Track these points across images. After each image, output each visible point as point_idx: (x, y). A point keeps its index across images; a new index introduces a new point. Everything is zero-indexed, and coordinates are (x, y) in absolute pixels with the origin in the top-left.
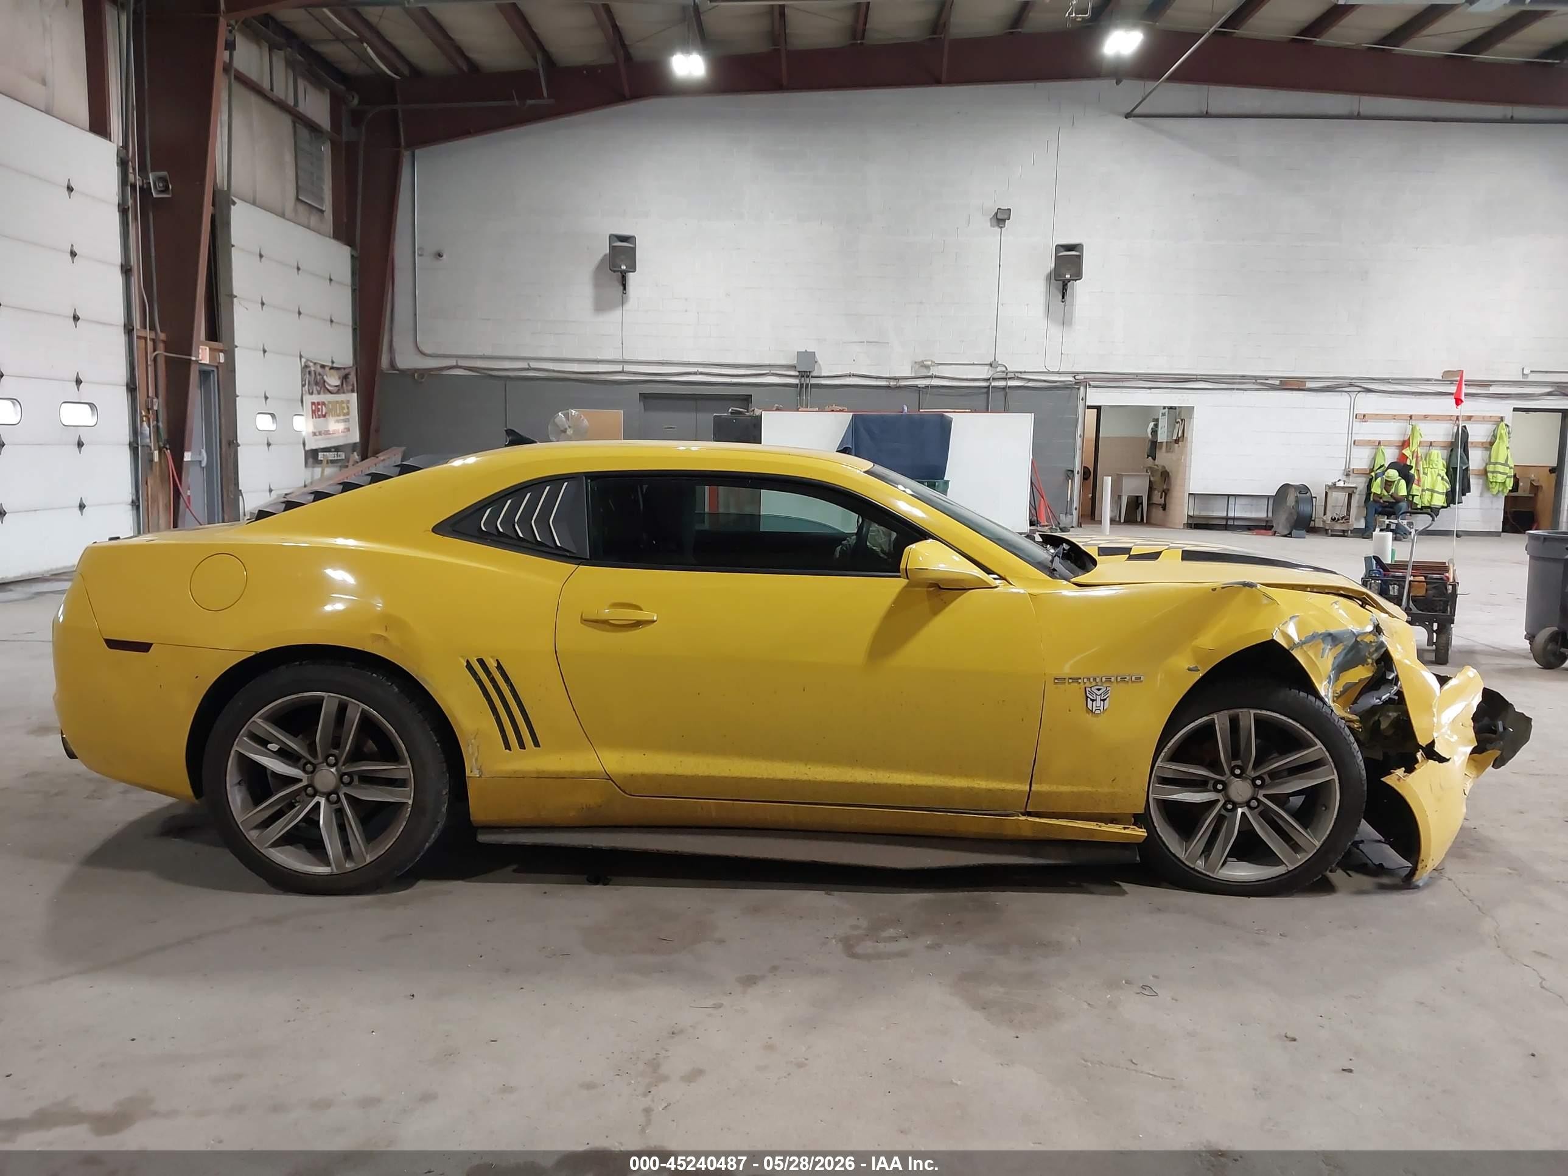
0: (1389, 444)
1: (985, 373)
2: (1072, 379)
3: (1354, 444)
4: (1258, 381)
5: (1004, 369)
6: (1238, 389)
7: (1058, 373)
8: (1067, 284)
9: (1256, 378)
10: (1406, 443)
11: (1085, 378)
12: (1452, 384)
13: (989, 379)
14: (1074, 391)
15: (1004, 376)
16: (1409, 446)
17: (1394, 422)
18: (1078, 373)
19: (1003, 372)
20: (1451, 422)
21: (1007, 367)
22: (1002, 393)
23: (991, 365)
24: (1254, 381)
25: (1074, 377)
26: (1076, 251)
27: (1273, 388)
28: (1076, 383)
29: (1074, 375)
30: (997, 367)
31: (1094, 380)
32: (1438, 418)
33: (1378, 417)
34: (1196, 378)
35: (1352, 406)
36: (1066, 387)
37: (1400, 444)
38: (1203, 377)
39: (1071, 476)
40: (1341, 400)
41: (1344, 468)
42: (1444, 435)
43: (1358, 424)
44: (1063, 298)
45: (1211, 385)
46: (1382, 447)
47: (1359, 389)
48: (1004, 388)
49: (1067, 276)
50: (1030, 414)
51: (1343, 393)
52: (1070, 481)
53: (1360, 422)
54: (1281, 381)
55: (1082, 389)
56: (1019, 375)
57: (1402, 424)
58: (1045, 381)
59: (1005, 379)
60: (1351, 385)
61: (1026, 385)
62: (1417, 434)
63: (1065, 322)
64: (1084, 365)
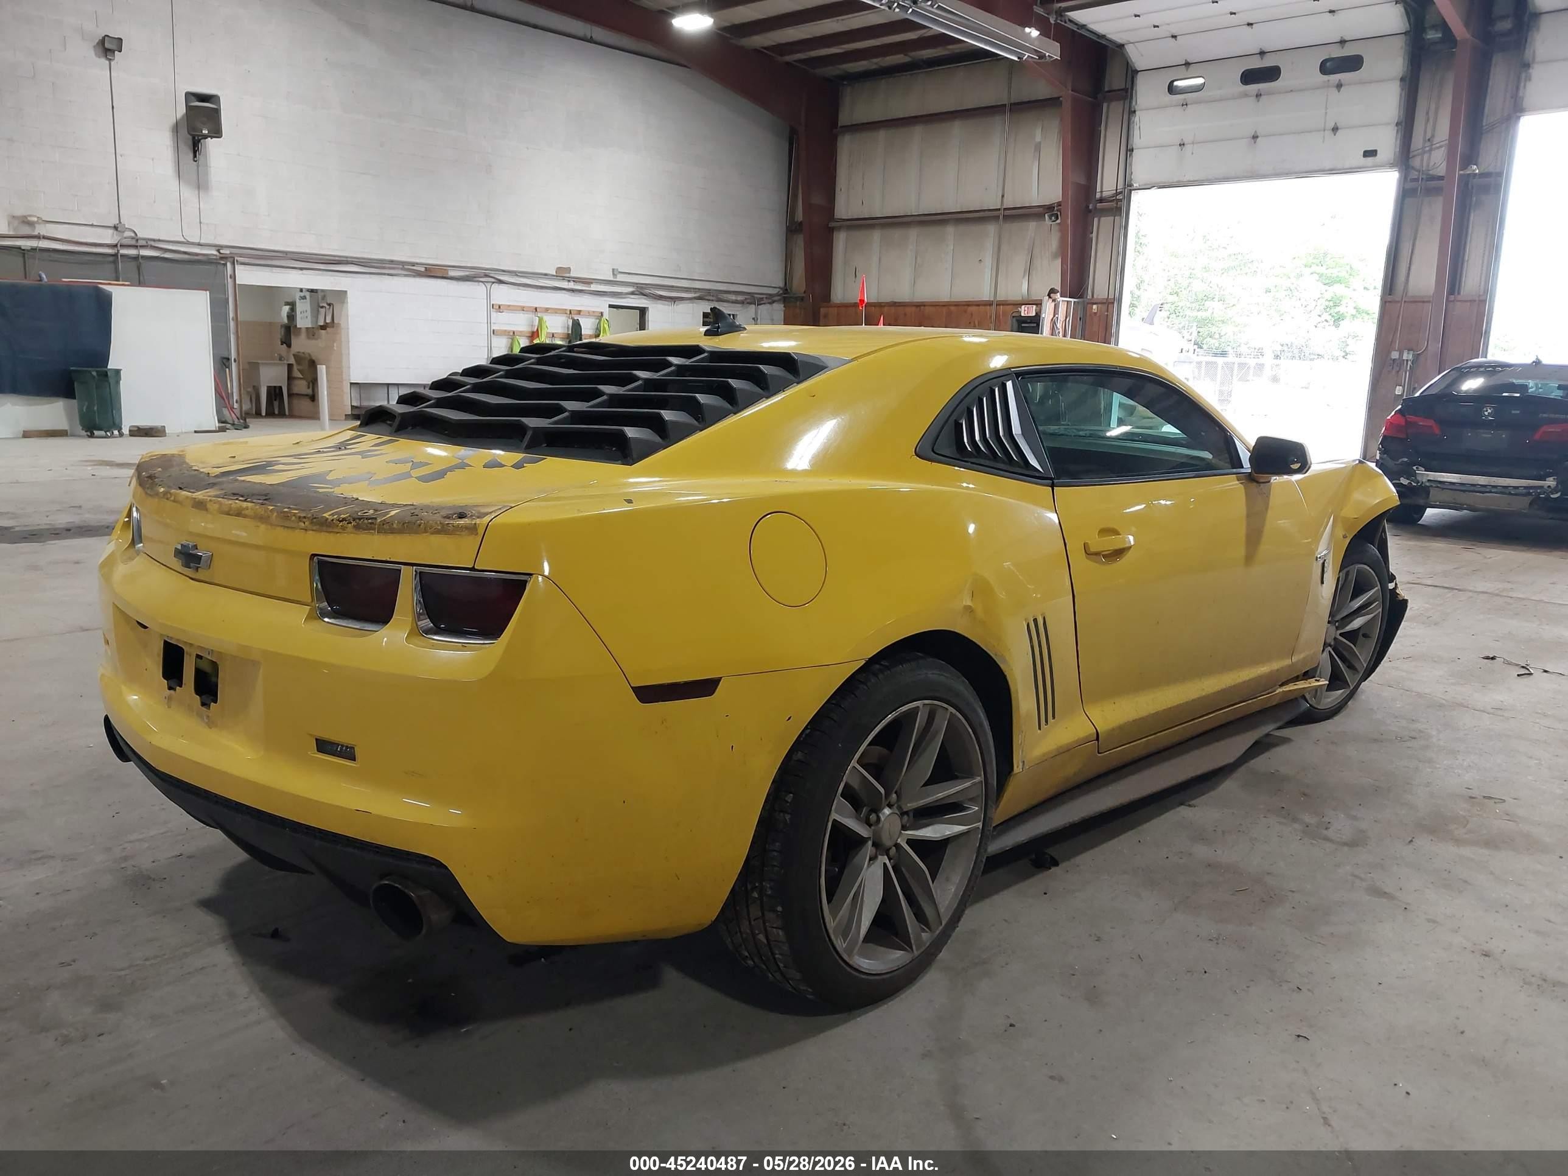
0: (521, 334)
1: (108, 237)
2: (215, 253)
3: (493, 333)
4: (406, 267)
5: (133, 235)
6: (388, 275)
7: (199, 244)
8: (199, 141)
9: (403, 263)
10: (536, 334)
11: (231, 253)
12: (564, 279)
13: (116, 246)
14: (220, 267)
15: (133, 242)
16: (538, 336)
17: (524, 314)
18: (222, 247)
19: (133, 238)
20: (566, 315)
21: (136, 232)
22: (133, 264)
23: (116, 228)
24: (401, 266)
25: (218, 251)
26: (211, 103)
27: (419, 274)
28: (222, 258)
29: (217, 248)
30: (124, 232)
31: (241, 256)
32: (556, 311)
33: (511, 308)
34: (347, 261)
35: (489, 296)
36: (208, 261)
37: (530, 335)
38: (353, 260)
39: (227, 364)
40: (477, 290)
41: (486, 357)
42: (562, 327)
43: (495, 313)
44: (195, 156)
45: (361, 269)
46: (517, 337)
47: (493, 280)
48: (136, 258)
49: (204, 132)
50: (204, 292)
51: (481, 283)
52: (227, 370)
53: (496, 312)
54: (426, 268)
55: (229, 265)
56: (153, 243)
57: (531, 316)
58: (185, 253)
59: (136, 247)
60: (486, 276)
61: (162, 256)
62: (544, 326)
63: (201, 184)
64: (230, 237)
